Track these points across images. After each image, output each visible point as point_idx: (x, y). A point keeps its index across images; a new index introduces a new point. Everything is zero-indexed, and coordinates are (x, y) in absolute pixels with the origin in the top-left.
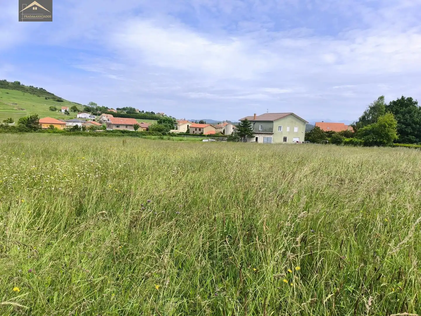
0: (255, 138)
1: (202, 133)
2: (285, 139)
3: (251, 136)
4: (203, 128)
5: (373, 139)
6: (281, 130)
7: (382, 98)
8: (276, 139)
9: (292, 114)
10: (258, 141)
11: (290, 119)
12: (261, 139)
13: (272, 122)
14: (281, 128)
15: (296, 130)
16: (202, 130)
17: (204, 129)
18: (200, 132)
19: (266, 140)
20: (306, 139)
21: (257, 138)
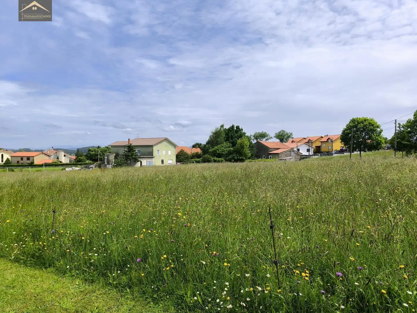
0: (140, 162)
1: (33, 163)
2: (162, 161)
3: (136, 160)
4: (33, 157)
5: (237, 157)
6: (158, 154)
7: (222, 126)
8: (156, 162)
9: (166, 140)
10: (142, 165)
11: (165, 143)
12: (145, 162)
13: (152, 146)
14: (159, 152)
15: (170, 153)
16: (31, 159)
17: (35, 158)
18: (29, 162)
19: (148, 164)
20: (177, 162)
21: (141, 162)
